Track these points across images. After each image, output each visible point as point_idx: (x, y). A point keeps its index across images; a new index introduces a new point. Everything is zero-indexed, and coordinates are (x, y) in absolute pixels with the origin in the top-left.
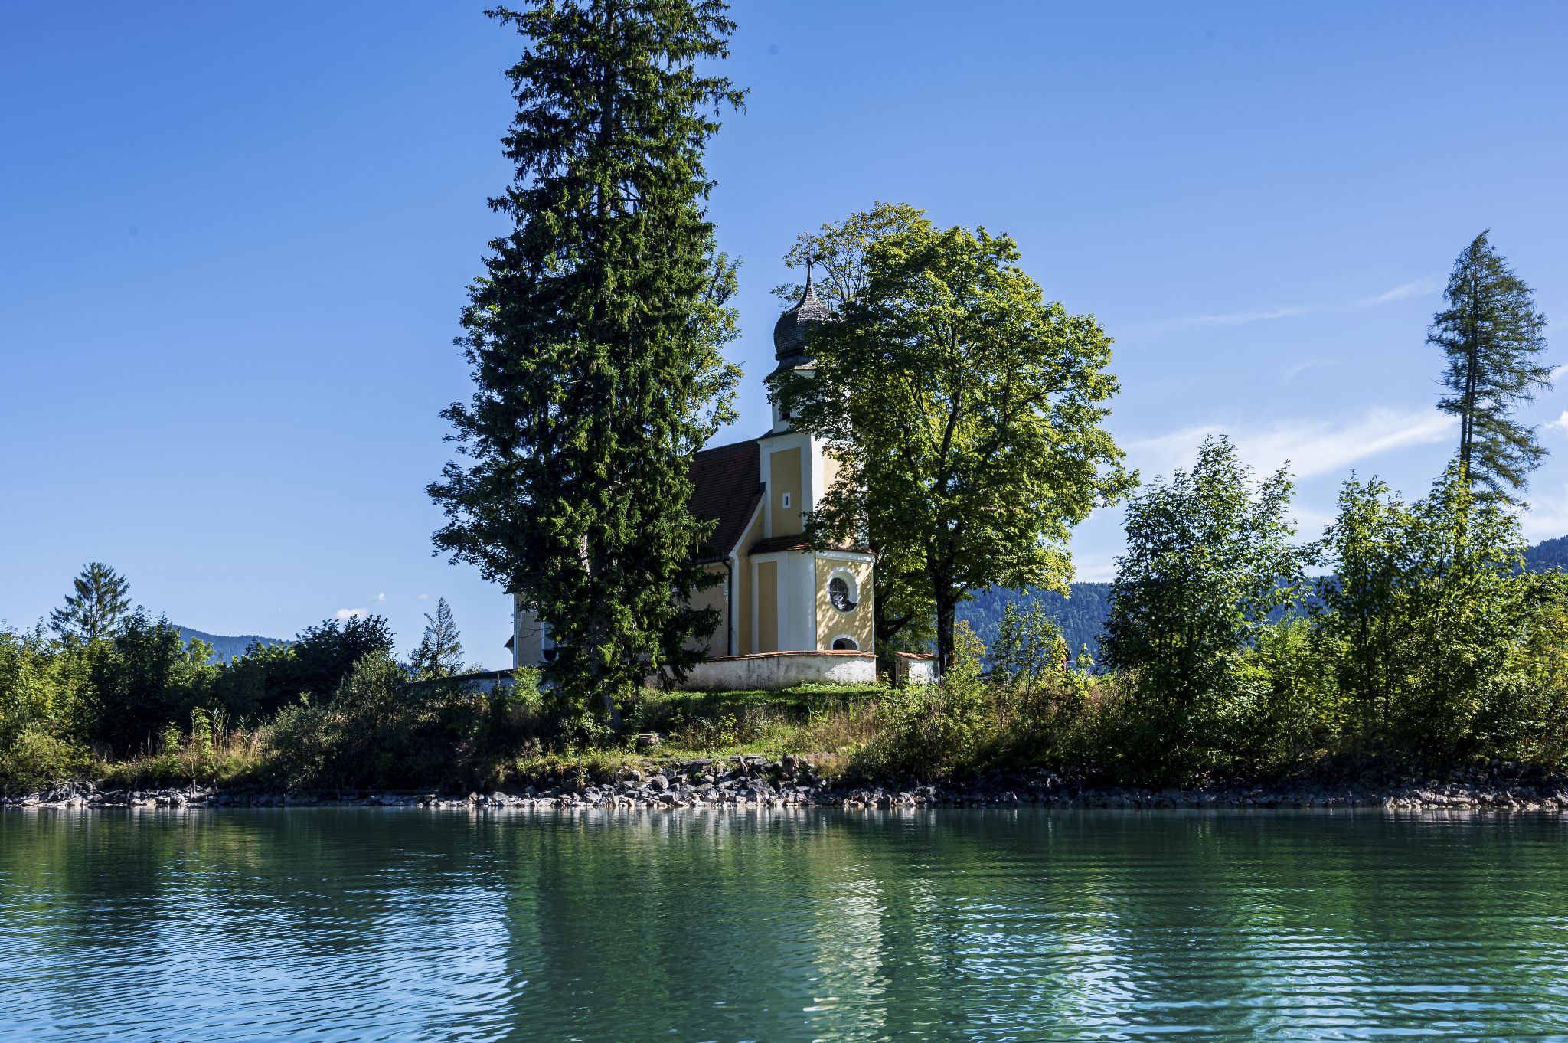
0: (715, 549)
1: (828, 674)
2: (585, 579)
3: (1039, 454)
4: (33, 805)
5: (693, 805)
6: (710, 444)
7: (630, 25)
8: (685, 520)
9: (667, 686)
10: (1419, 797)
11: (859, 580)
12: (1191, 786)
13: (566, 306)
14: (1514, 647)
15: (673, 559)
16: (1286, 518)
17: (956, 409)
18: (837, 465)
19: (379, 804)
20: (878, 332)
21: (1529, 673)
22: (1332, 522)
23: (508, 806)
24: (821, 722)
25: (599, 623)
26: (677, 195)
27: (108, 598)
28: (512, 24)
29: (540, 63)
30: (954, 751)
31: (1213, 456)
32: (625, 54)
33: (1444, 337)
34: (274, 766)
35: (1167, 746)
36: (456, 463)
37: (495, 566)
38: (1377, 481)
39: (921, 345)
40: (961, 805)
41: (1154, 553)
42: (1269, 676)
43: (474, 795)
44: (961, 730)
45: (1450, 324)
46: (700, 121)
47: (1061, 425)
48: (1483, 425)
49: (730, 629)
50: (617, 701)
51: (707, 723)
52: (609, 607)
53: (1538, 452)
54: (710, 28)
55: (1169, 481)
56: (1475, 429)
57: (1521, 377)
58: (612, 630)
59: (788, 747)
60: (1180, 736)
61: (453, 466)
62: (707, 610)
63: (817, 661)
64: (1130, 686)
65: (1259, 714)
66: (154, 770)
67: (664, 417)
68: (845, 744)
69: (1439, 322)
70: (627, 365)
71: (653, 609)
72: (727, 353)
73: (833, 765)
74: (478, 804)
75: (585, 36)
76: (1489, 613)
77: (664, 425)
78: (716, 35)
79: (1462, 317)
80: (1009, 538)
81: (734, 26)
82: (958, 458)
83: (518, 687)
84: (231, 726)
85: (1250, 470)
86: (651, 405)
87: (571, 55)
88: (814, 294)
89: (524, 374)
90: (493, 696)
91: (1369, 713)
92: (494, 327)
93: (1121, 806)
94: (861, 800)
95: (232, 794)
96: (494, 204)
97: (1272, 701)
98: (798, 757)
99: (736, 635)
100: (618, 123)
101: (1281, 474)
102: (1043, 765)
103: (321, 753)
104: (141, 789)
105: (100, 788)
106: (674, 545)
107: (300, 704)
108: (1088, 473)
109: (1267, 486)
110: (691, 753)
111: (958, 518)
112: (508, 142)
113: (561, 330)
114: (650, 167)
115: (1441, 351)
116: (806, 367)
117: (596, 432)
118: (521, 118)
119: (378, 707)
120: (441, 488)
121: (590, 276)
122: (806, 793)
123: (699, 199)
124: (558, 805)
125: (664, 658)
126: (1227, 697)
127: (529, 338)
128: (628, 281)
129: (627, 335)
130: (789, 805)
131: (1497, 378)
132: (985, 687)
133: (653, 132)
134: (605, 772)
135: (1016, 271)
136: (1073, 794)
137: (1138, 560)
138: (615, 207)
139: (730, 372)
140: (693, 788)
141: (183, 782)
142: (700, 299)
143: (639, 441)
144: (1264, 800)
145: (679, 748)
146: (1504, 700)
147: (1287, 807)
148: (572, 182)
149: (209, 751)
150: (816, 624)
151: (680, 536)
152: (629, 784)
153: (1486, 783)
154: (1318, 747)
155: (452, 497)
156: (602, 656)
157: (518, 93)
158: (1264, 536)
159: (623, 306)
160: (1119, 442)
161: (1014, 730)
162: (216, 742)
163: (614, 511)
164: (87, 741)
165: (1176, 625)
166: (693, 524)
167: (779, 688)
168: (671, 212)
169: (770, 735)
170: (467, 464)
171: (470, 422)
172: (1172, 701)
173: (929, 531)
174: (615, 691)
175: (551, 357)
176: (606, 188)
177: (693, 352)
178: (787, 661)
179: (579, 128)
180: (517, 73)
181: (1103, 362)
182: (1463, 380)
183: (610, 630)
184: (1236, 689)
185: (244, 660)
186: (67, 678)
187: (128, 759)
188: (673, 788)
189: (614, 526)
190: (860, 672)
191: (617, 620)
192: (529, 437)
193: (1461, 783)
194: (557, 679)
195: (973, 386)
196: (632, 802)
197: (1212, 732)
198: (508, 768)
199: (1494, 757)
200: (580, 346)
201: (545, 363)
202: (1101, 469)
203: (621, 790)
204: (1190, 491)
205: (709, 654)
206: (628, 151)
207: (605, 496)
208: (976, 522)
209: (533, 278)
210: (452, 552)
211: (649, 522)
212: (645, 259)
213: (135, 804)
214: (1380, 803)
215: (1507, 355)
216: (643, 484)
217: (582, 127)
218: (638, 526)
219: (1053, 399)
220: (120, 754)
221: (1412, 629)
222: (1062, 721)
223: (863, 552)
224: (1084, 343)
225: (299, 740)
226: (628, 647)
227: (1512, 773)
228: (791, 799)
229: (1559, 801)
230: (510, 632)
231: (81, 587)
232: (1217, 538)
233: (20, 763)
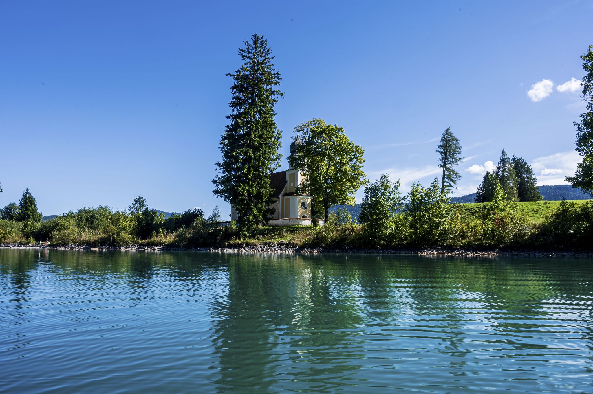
0: (276, 195)
1: (300, 223)
2: (246, 201)
3: (347, 175)
4: (123, 249)
5: (269, 251)
6: (274, 172)
7: (258, 78)
8: (268, 189)
9: (264, 225)
10: (426, 252)
11: (308, 203)
12: (377, 249)
13: (243, 140)
14: (447, 219)
15: (266, 197)
16: (399, 191)
17: (329, 165)
18: (303, 177)
19: (200, 250)
20: (312, 148)
21: (450, 225)
22: (409, 192)
23: (228, 251)
24: (297, 234)
25: (249, 211)
26: (268, 116)
27: (141, 203)
28: (232, 77)
29: (238, 86)
30: (326, 240)
31: (384, 177)
32: (257, 84)
33: (440, 150)
34: (177, 241)
35: (372, 240)
36: (219, 175)
37: (227, 198)
38: (419, 183)
39: (322, 151)
40: (327, 252)
41: (370, 198)
42: (395, 225)
43: (220, 248)
44: (328, 236)
45: (441, 148)
46: (273, 100)
47: (353, 169)
48: (448, 170)
49: (279, 213)
50: (253, 228)
51: (272, 234)
52: (251, 207)
53: (460, 176)
54: (276, 79)
55: (374, 182)
56: (446, 171)
57: (456, 160)
58: (252, 213)
59: (290, 239)
60: (375, 238)
61: (218, 175)
62: (273, 209)
63: (298, 220)
64: (365, 227)
65: (393, 233)
66: (150, 242)
67: (264, 166)
68: (303, 239)
69: (439, 147)
70: (256, 154)
71: (261, 208)
72: (279, 152)
73: (300, 243)
74: (221, 250)
75: (248, 80)
76: (442, 212)
77: (264, 167)
78: (278, 80)
79: (444, 146)
80: (340, 194)
81: (281, 78)
82: (329, 176)
83: (231, 225)
84: (167, 233)
85: (392, 180)
86: (261, 163)
87: (245, 84)
88: (299, 139)
89: (233, 155)
90: (226, 227)
91: (416, 233)
92: (227, 145)
93: (362, 253)
94: (305, 251)
95: (167, 248)
96: (227, 117)
97: (395, 231)
98: (292, 242)
99: (280, 214)
100: (255, 100)
101: (399, 181)
102: (345, 244)
103: (187, 239)
104: (147, 246)
105: (138, 246)
106: (266, 194)
107: (183, 228)
108: (358, 180)
109: (396, 183)
110: (269, 240)
111: (330, 189)
112: (230, 104)
113: (242, 146)
114: (262, 110)
115: (439, 154)
116: (297, 155)
117: (249, 169)
118: (233, 98)
119: (200, 229)
120: (215, 180)
121: (248, 134)
122: (294, 249)
123: (273, 117)
124: (239, 251)
125: (263, 219)
126: (386, 229)
127: (234, 148)
128: (257, 135)
129: (256, 147)
130: (290, 252)
131: (451, 160)
132: (333, 227)
133: (263, 102)
134: (249, 244)
135: (343, 134)
136: (351, 251)
137: (367, 199)
138: (254, 118)
139: (280, 156)
140: (269, 248)
141: (156, 245)
142: (273, 139)
143: (259, 171)
144: (393, 252)
145: (266, 239)
146: (445, 231)
147: (398, 253)
148: (244, 113)
149: (162, 238)
150: (298, 212)
151: (267, 192)
152: (255, 246)
153: (440, 249)
154: (405, 241)
155: (218, 183)
156: (249, 218)
157: (233, 93)
158: (394, 195)
159: (255, 141)
160: (365, 173)
161: (339, 236)
162: (164, 236)
163: (252, 186)
164: (135, 235)
165: (375, 213)
166: (270, 190)
167: (290, 226)
168: (266, 120)
169: (286, 236)
170: (221, 175)
171: (222, 166)
172: (374, 231)
173: (323, 192)
174: (252, 226)
175: (239, 152)
176: (252, 114)
177: (271, 152)
178: (291, 220)
179: (246, 101)
180: (232, 88)
181: (362, 155)
182: (444, 160)
183: (251, 213)
184: (387, 228)
185: (171, 218)
186: (131, 221)
187: (144, 240)
188: (264, 248)
189: (252, 190)
190: (308, 223)
191: (253, 211)
192: (234, 169)
193: (435, 249)
194: (239, 223)
195: (333, 160)
196: (255, 251)
197: (382, 237)
198: (228, 243)
199: (442, 243)
200: (245, 150)
201: (238, 153)
202: (361, 179)
203: (253, 248)
204: (378, 184)
205: (273, 218)
206: (257, 106)
207: (250, 183)
208: (333, 190)
209: (235, 134)
210: (217, 195)
211: (260, 189)
212: (260, 130)
213: (146, 250)
214: (417, 253)
215: (453, 155)
216: (259, 181)
217: (247, 100)
218: (258, 190)
219: (351, 163)
220: (142, 238)
221: (425, 215)
222: (350, 234)
223: (309, 196)
224: (358, 151)
225: (182, 236)
226: (255, 216)
227: (446, 247)
228: (290, 251)
229: (455, 253)
230: (230, 213)
231: (135, 201)
232: (384, 195)
233: (120, 240)
